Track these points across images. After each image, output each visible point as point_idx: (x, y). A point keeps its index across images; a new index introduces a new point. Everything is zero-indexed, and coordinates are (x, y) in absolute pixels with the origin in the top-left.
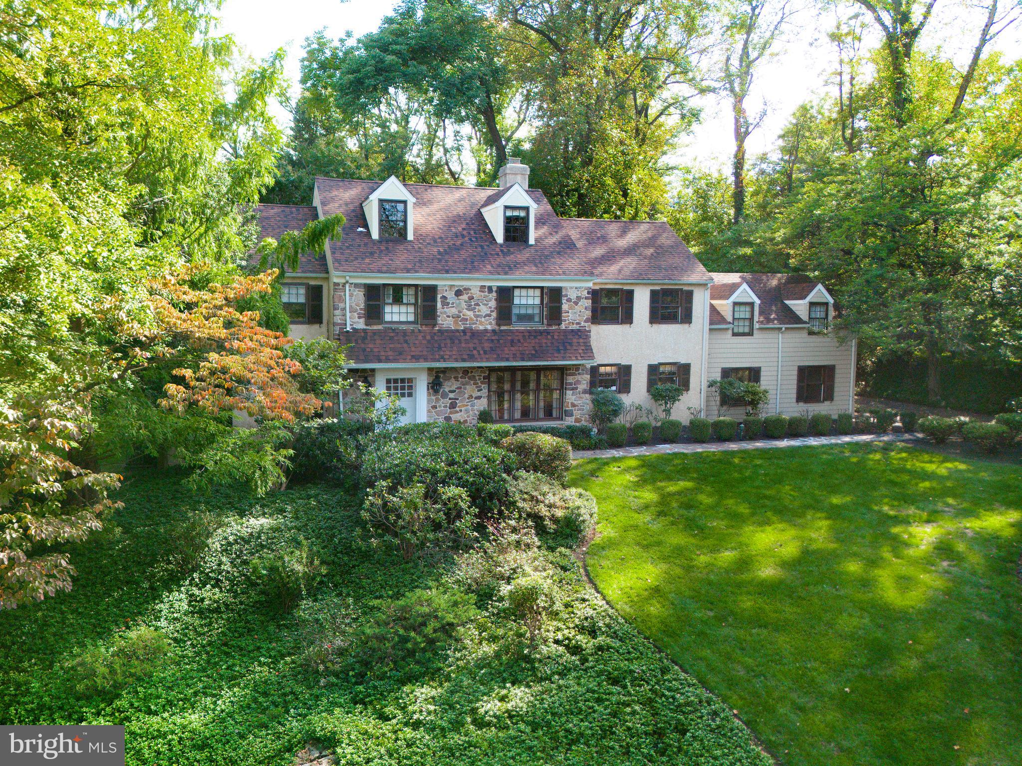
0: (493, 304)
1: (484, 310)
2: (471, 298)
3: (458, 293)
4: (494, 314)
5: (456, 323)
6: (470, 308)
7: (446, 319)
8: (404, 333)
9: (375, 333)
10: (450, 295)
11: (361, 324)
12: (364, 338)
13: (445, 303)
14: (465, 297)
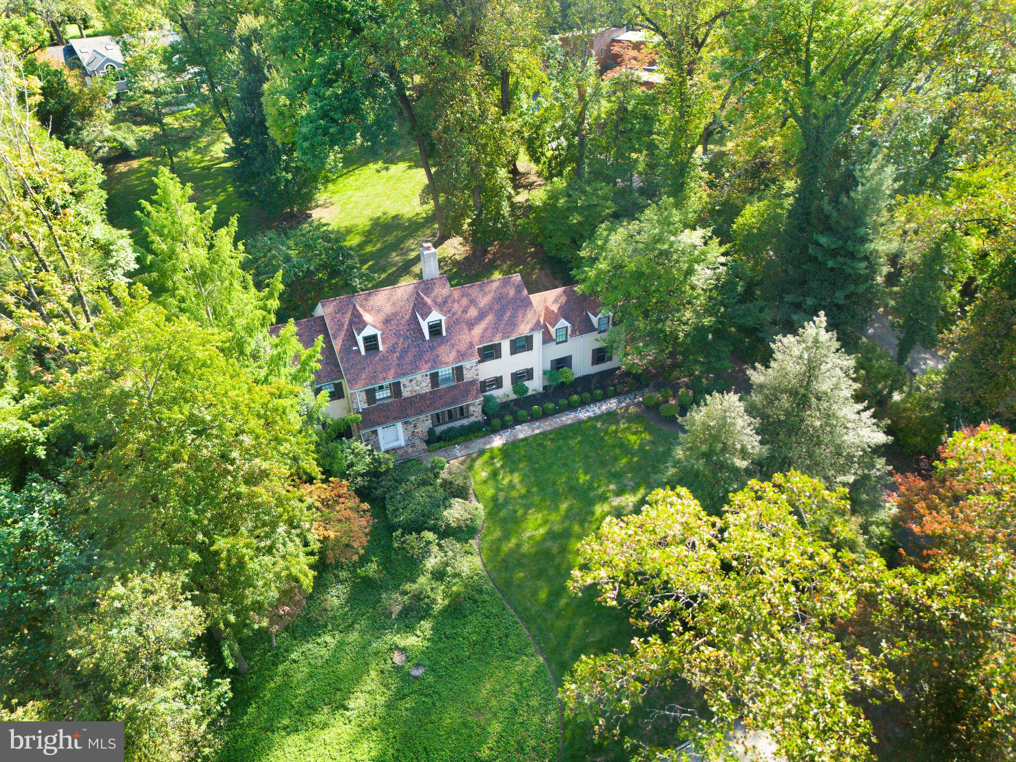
0: (429, 381)
1: (424, 384)
2: (417, 381)
3: (411, 381)
4: (430, 385)
5: (411, 393)
6: (417, 386)
7: (406, 393)
8: (386, 405)
9: (373, 408)
10: (407, 383)
11: (366, 406)
12: (368, 413)
13: (405, 386)
14: (414, 382)
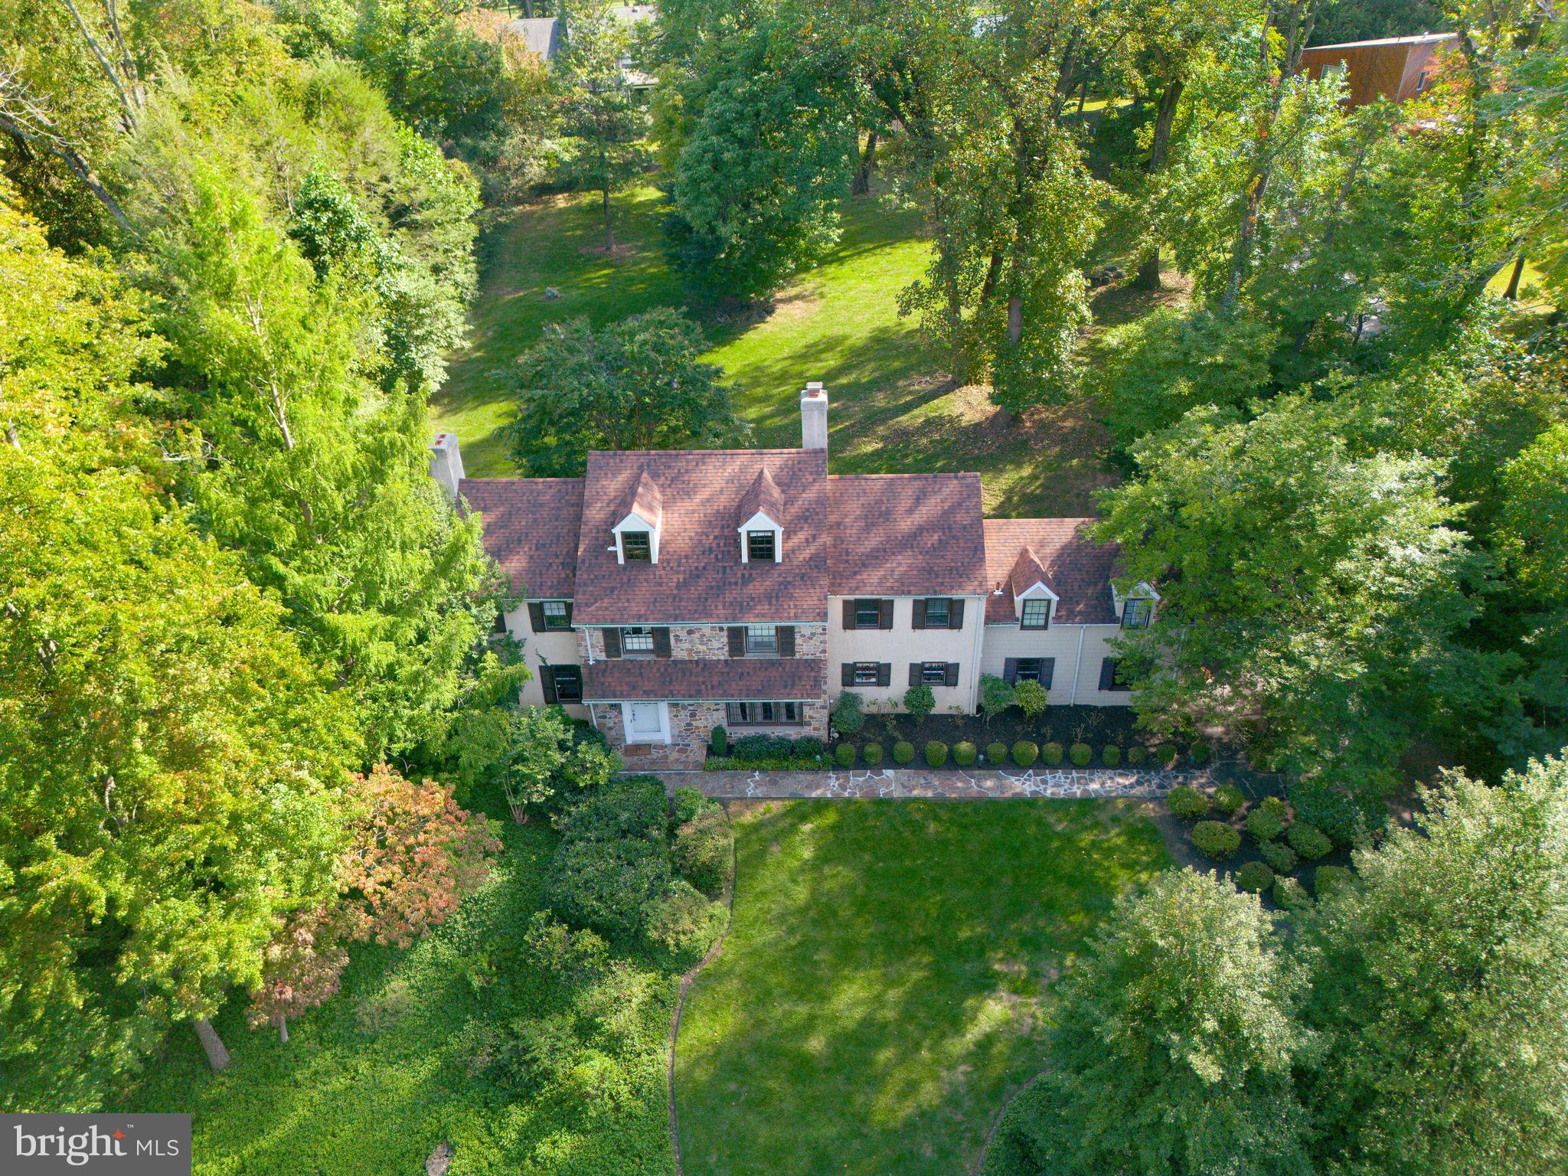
0: (725, 640)
1: (716, 645)
2: (703, 635)
3: (690, 632)
4: (727, 648)
5: (689, 655)
6: (702, 643)
7: (680, 651)
8: (641, 664)
9: (615, 665)
10: (683, 635)
11: (603, 657)
12: (605, 671)
13: (677, 638)
14: (697, 635)
